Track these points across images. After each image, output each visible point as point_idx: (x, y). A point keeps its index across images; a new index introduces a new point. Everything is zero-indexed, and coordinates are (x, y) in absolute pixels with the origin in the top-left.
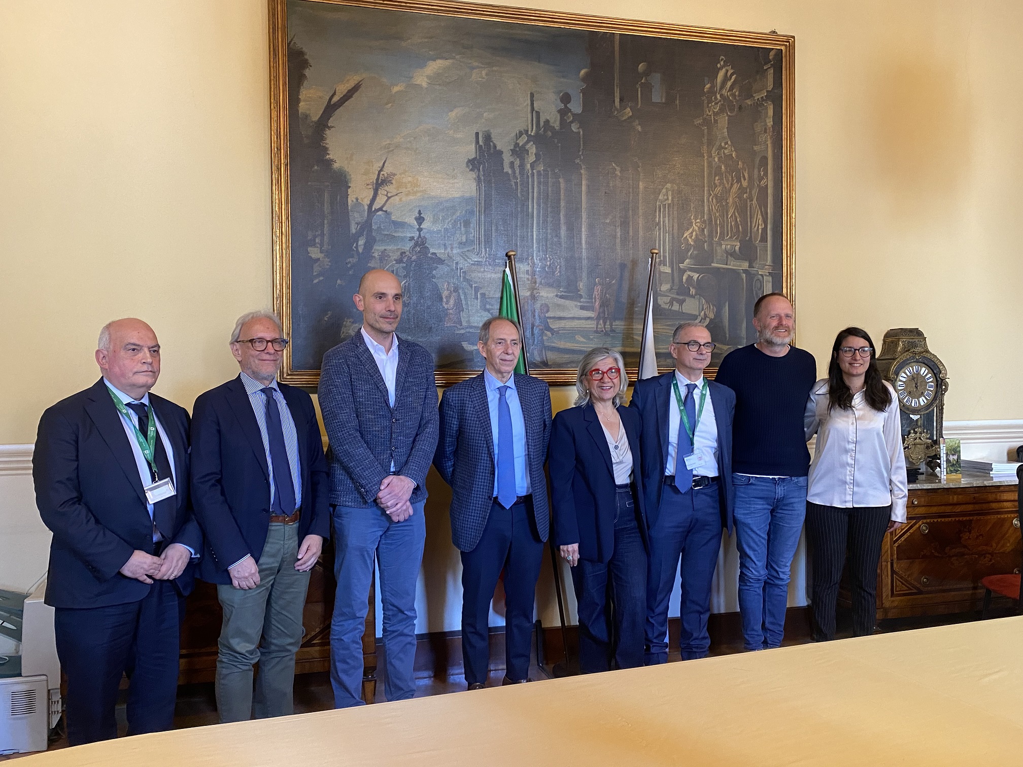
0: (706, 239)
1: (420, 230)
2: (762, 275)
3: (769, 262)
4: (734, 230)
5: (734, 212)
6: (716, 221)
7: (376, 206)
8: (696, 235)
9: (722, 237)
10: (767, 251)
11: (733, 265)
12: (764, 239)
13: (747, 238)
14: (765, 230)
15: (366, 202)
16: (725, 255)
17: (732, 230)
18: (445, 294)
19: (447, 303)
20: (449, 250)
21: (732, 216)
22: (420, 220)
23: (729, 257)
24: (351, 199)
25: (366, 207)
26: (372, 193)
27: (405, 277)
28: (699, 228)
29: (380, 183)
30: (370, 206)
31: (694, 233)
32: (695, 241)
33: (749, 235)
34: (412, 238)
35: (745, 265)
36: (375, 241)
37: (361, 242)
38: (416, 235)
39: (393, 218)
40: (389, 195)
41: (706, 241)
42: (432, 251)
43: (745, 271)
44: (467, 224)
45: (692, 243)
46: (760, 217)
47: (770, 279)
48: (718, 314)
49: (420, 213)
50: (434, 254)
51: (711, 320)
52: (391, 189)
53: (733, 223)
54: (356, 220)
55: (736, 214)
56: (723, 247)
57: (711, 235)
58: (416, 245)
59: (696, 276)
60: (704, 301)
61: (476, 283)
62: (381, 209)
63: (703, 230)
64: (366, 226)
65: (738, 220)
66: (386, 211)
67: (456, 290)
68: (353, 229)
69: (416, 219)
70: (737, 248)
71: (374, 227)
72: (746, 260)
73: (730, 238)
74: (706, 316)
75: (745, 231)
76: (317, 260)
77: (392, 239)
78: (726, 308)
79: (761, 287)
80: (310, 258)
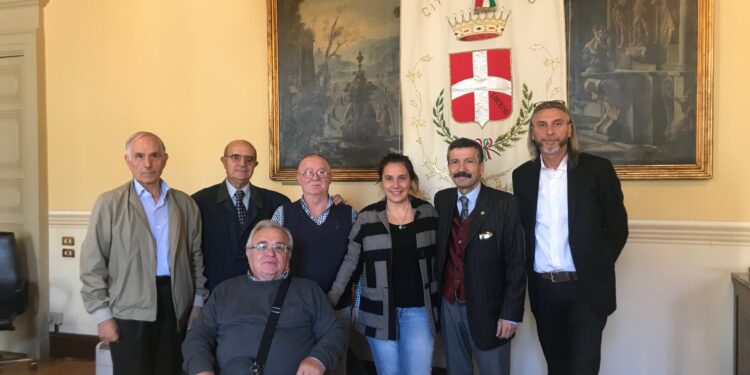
0: (609, 48)
2: (672, 77)
3: (681, 62)
4: (640, 36)
5: (640, 19)
6: (619, 31)
7: (331, 52)
8: (598, 45)
9: (626, 44)
10: (678, 52)
11: (638, 69)
13: (655, 42)
14: (675, 33)
15: (324, 50)
16: (630, 60)
17: (637, 36)
18: (377, 112)
19: (379, 118)
20: (380, 79)
21: (637, 24)
22: (360, 58)
23: (634, 62)
24: (315, 49)
25: (325, 54)
26: (328, 43)
27: (350, 101)
28: (601, 38)
29: (335, 34)
30: (327, 53)
31: (596, 44)
32: (596, 50)
33: (657, 39)
34: (354, 73)
35: (652, 68)
36: (330, 77)
37: (322, 79)
38: (357, 70)
39: (342, 59)
40: (340, 43)
41: (608, 50)
42: (369, 80)
43: (651, 74)
45: (594, 53)
46: (670, 20)
47: (682, 79)
48: (622, 116)
49: (360, 53)
50: (370, 83)
51: (614, 121)
52: (340, 39)
53: (639, 30)
54: (318, 62)
55: (643, 21)
56: (627, 53)
57: (613, 44)
58: (357, 77)
59: (597, 82)
60: (606, 104)
62: (334, 54)
63: (605, 40)
64: (325, 67)
65: (645, 26)
66: (337, 55)
67: (386, 108)
68: (317, 70)
69: (358, 58)
70: (643, 53)
71: (330, 67)
72: (652, 63)
73: (636, 43)
74: (608, 118)
75: (652, 36)
76: (295, 94)
77: (342, 74)
78: (631, 110)
79: (671, 88)
80: (290, 93)
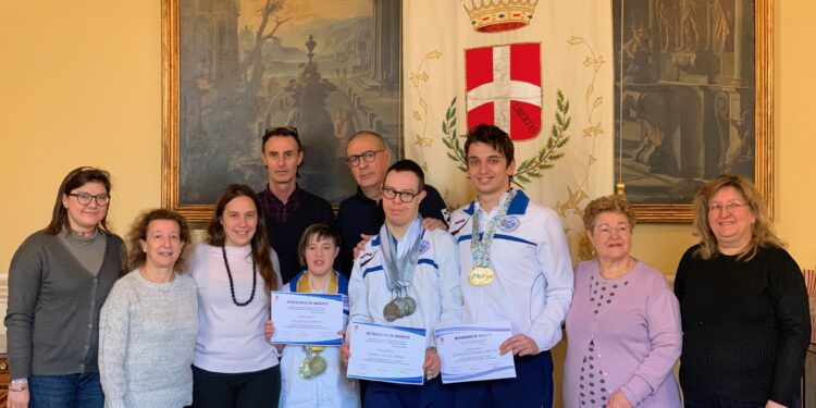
0: (651, 51)
1: (311, 55)
2: (726, 92)
3: (737, 74)
4: (689, 39)
5: (688, 18)
6: (664, 30)
7: (266, 32)
8: (638, 48)
9: (672, 48)
10: (733, 62)
11: (687, 80)
12: (729, 48)
13: (706, 48)
14: (730, 38)
15: (255, 30)
16: (676, 70)
17: (684, 41)
18: (336, 123)
19: (339, 132)
20: (341, 75)
21: (685, 23)
22: (311, 45)
23: (682, 72)
24: (241, 27)
25: (255, 35)
26: (261, 19)
27: (294, 105)
28: (641, 39)
29: (270, 9)
30: (260, 33)
33: (708, 45)
34: (302, 65)
35: (703, 81)
36: (263, 69)
37: (250, 71)
38: (306, 61)
39: (283, 44)
40: (280, 20)
41: (649, 54)
42: (324, 76)
43: (702, 88)
44: (362, 46)
45: (633, 57)
46: (724, 21)
47: (738, 96)
48: (667, 141)
49: (311, 37)
50: (326, 80)
51: (657, 147)
52: (281, 14)
53: (687, 31)
54: (245, 46)
55: (692, 20)
56: (674, 60)
57: (657, 48)
58: (306, 71)
59: (636, 96)
60: (648, 125)
61: (371, 109)
62: (270, 36)
63: (647, 41)
64: (255, 54)
65: (694, 26)
66: (275, 38)
67: (349, 118)
68: (242, 57)
69: (307, 44)
70: (692, 61)
71: (264, 55)
72: (703, 74)
73: (684, 48)
74: (650, 143)
75: (703, 40)
76: (206, 92)
77: (282, 66)
78: (678, 134)
79: (726, 107)
80: (199, 90)
